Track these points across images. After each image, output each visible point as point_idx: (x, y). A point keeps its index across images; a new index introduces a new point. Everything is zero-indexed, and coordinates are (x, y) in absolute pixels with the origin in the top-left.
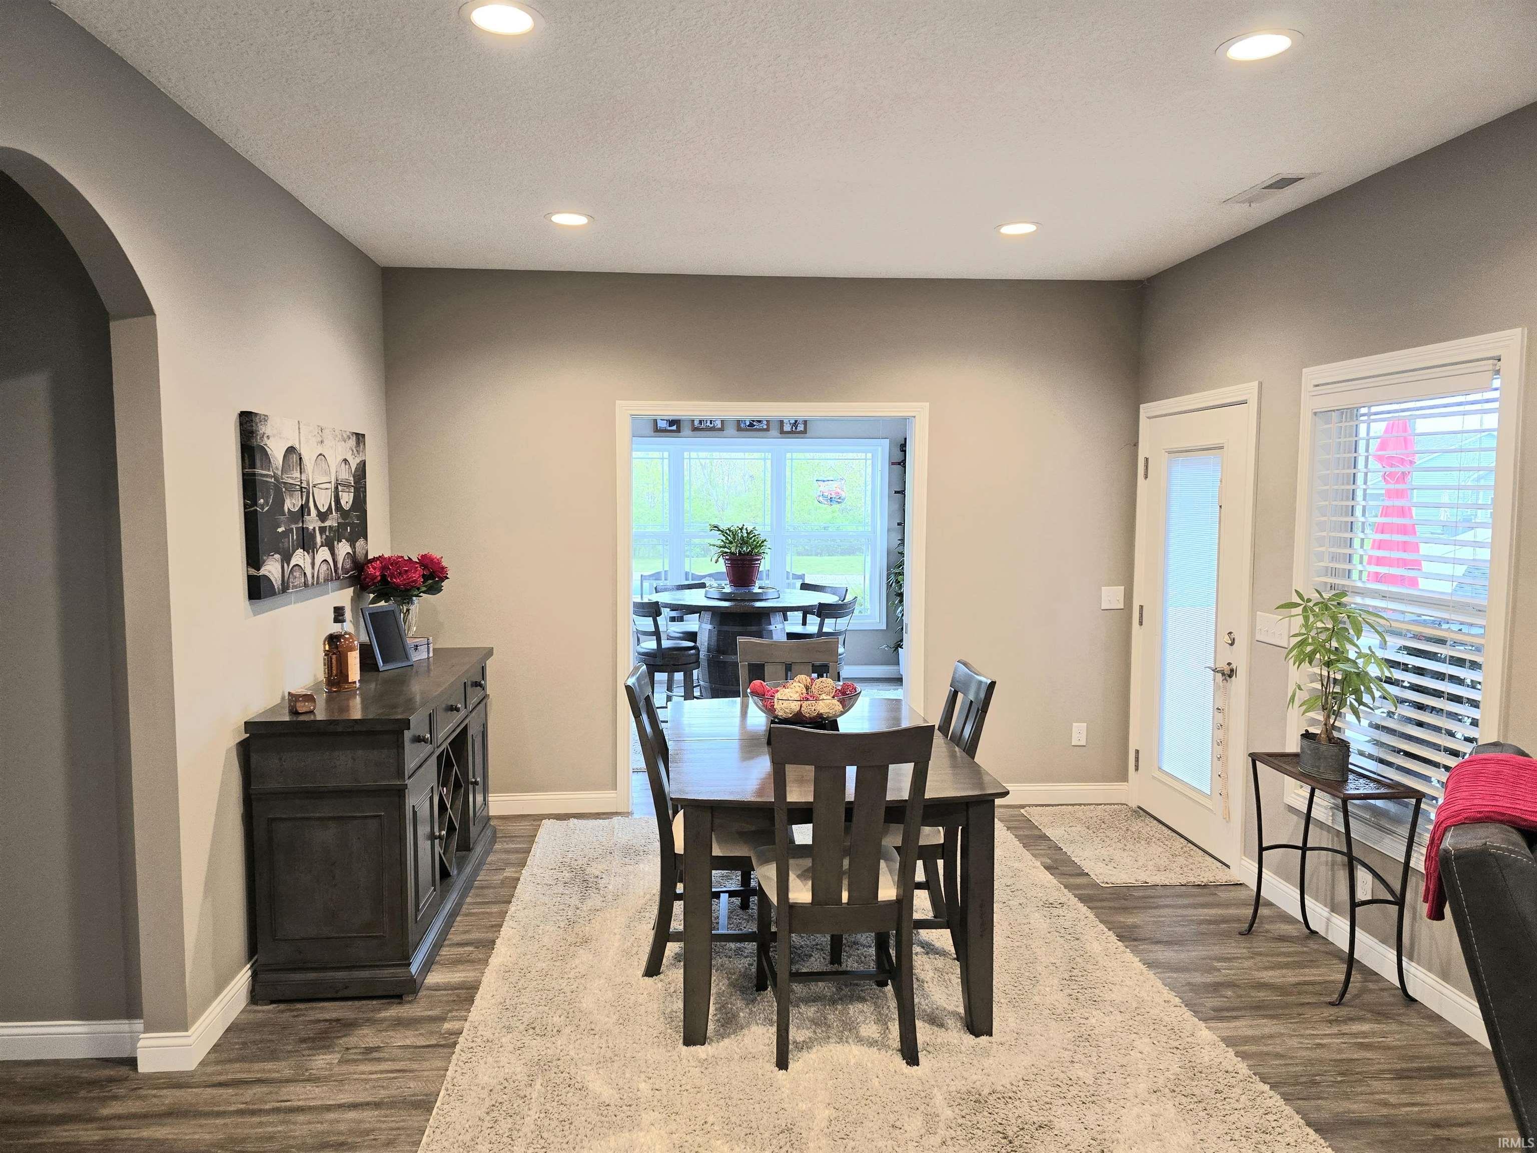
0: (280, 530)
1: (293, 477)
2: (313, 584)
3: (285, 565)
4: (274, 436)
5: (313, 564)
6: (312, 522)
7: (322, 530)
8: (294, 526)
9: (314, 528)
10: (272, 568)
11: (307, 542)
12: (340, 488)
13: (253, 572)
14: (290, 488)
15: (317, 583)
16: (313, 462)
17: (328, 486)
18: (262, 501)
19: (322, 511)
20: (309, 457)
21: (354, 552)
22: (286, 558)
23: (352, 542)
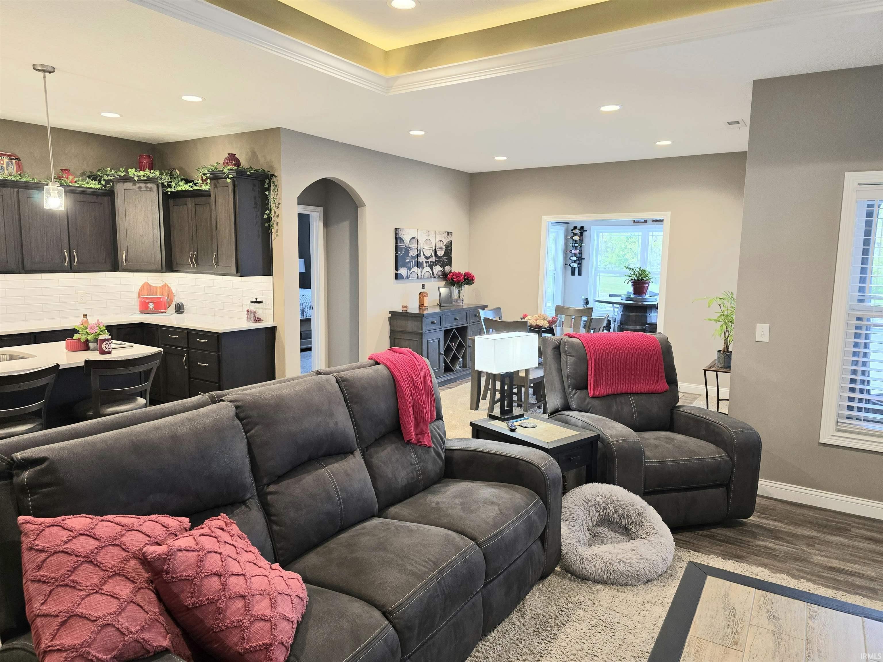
0: (407, 261)
1: (414, 246)
2: (421, 278)
3: (409, 271)
4: (406, 234)
5: (421, 272)
6: (422, 259)
7: (426, 262)
8: (413, 260)
9: (423, 261)
10: (403, 271)
11: (419, 265)
12: (437, 249)
13: (396, 272)
14: (412, 249)
15: (423, 278)
16: (424, 241)
17: (432, 249)
18: (400, 253)
19: (427, 256)
20: (421, 240)
21: (444, 270)
22: (409, 269)
23: (443, 266)
